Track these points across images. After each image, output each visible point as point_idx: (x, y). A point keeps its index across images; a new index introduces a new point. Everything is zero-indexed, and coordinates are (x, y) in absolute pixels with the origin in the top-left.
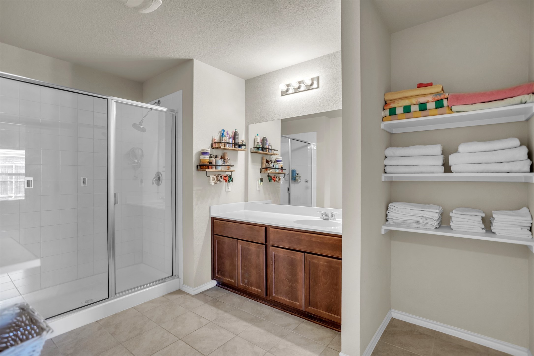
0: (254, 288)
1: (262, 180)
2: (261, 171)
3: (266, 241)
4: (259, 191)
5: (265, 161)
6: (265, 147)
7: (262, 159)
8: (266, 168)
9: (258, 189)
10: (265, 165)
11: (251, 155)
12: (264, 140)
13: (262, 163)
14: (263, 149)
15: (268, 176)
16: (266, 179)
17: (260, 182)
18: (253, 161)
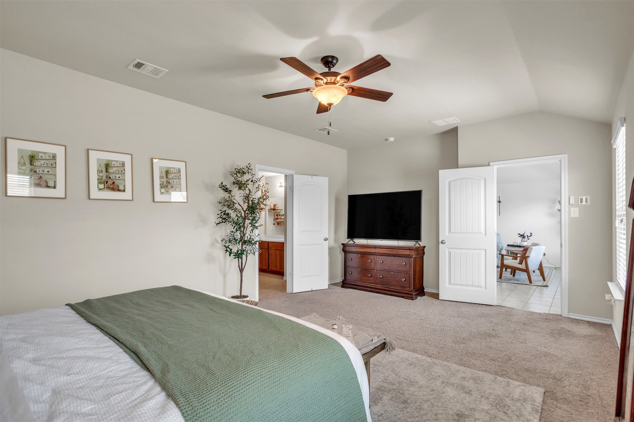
0: (264, 267)
1: (274, 224)
2: (274, 220)
3: (268, 248)
4: (273, 230)
5: (276, 215)
6: (275, 208)
7: (275, 214)
8: (277, 219)
9: (272, 229)
10: (276, 217)
11: (269, 213)
12: (275, 205)
13: (274, 216)
14: (274, 209)
15: (277, 223)
16: (276, 224)
17: (273, 225)
18: (269, 215)
